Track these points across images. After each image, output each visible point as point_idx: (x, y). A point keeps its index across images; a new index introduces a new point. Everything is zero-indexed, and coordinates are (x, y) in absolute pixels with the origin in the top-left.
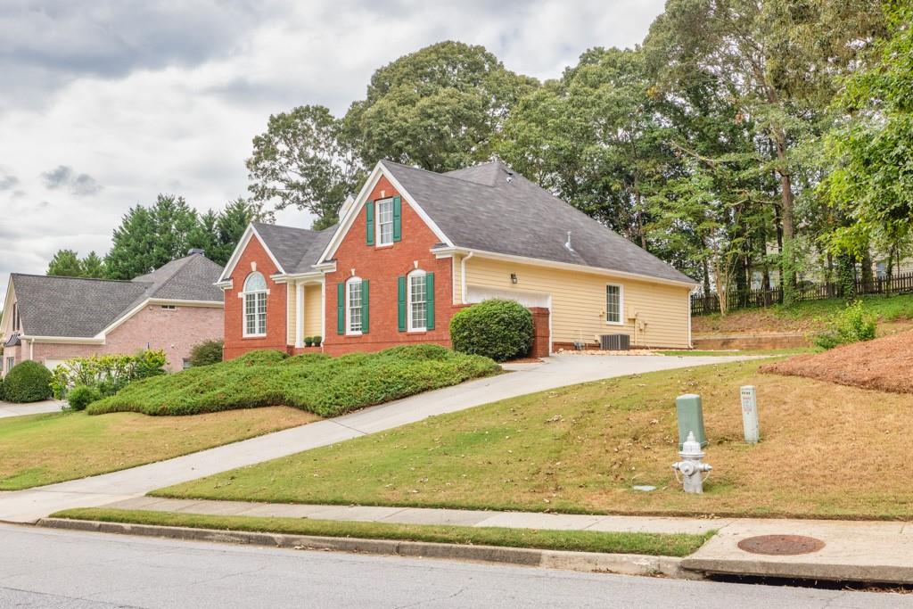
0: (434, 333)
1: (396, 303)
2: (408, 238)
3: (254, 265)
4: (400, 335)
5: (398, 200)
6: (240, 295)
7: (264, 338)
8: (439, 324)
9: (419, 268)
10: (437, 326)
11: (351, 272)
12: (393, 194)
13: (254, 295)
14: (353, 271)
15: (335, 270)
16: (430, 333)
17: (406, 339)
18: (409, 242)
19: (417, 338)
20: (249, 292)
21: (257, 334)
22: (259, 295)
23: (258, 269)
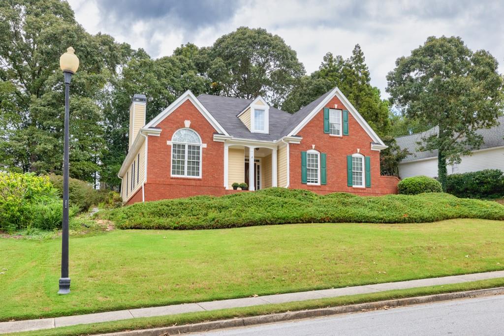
0: (370, 189)
1: (346, 170)
2: (352, 135)
3: (187, 123)
4: (348, 188)
5: (345, 113)
6: (169, 143)
7: (199, 180)
8: (373, 184)
9: (359, 153)
10: (371, 186)
11: (312, 146)
12: (342, 108)
13: (183, 146)
14: (314, 146)
15: (299, 143)
16: (367, 189)
17: (353, 190)
18: (353, 137)
19: (360, 191)
20: (177, 142)
21: (186, 176)
22: (190, 147)
23: (192, 127)
